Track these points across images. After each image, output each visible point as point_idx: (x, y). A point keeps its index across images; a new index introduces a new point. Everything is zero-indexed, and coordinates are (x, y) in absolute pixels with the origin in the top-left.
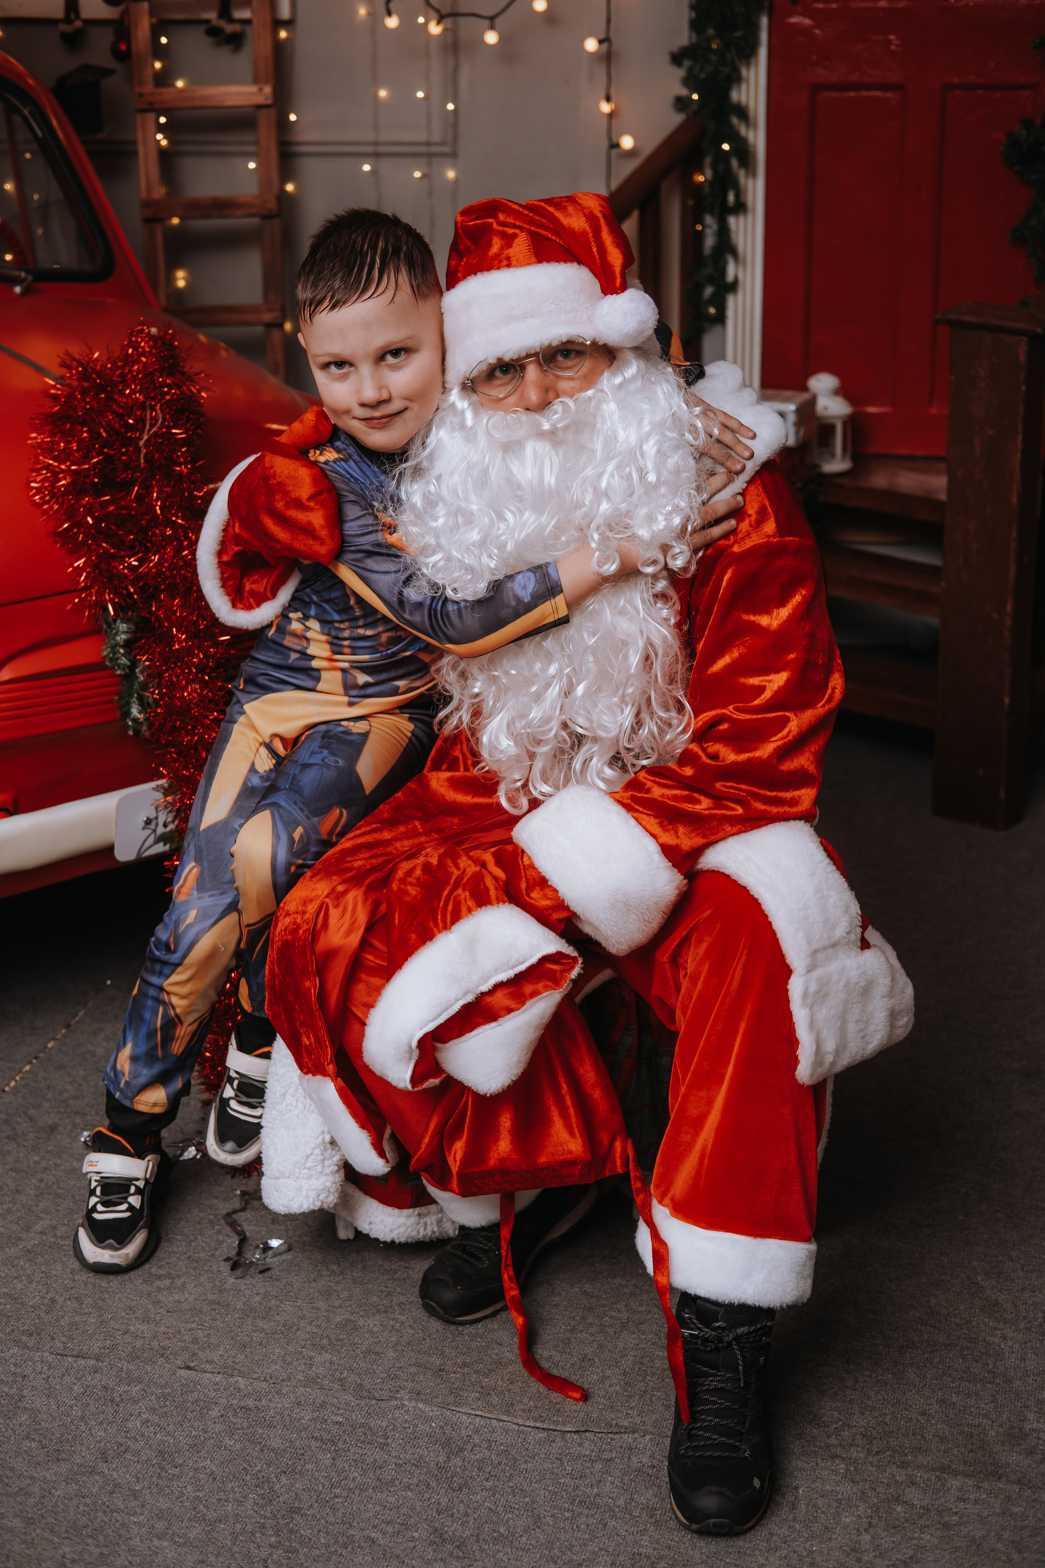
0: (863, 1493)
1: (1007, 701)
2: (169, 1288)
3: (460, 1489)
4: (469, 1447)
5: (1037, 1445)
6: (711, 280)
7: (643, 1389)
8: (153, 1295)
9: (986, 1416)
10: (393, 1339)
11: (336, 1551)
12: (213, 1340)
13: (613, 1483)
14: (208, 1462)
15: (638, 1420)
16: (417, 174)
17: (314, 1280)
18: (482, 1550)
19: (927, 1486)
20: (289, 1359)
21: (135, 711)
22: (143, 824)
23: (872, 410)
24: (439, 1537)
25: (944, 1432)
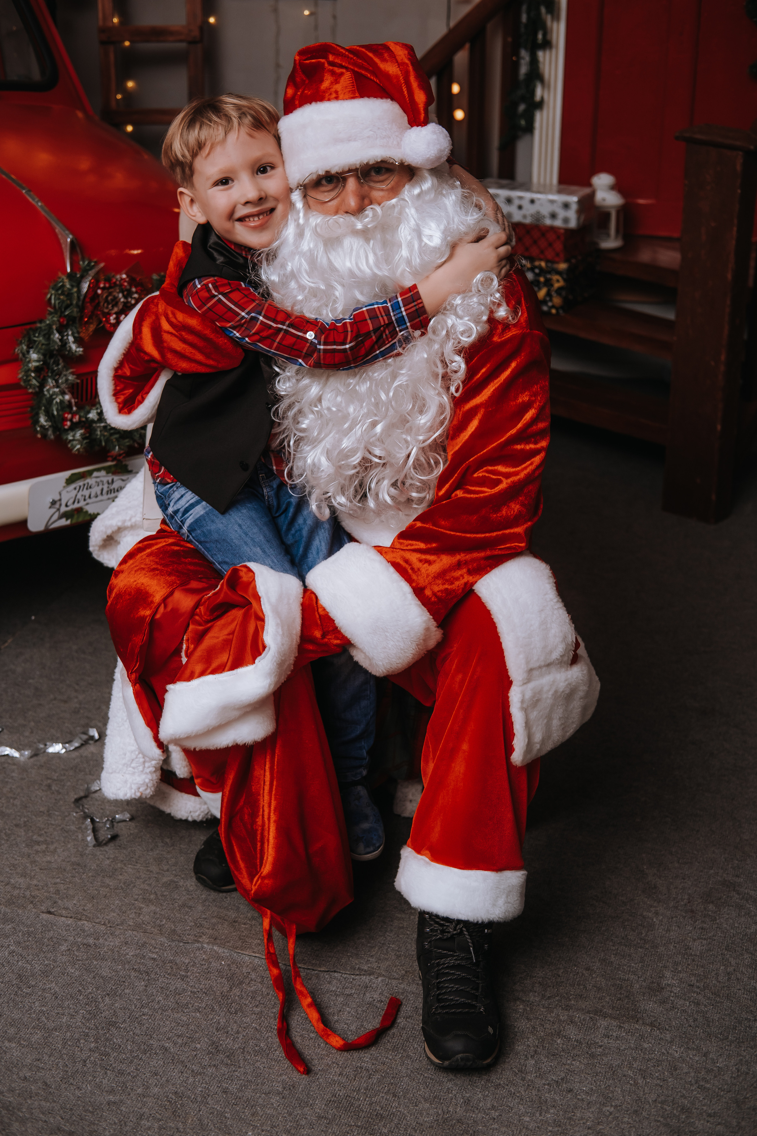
0: (534, 1028)
1: (719, 427)
2: (44, 852)
3: (236, 1013)
4: (247, 981)
5: (669, 997)
6: (523, 99)
7: (382, 942)
8: (31, 856)
9: (634, 973)
10: (203, 896)
11: (138, 1056)
12: (71, 892)
13: (349, 1013)
14: (54, 985)
15: (375, 965)
16: (307, 13)
17: (152, 850)
18: (245, 1060)
19: (582, 1024)
20: (124, 909)
21: (42, 420)
22: (49, 505)
23: (641, 201)
24: (215, 1048)
25: (601, 984)
